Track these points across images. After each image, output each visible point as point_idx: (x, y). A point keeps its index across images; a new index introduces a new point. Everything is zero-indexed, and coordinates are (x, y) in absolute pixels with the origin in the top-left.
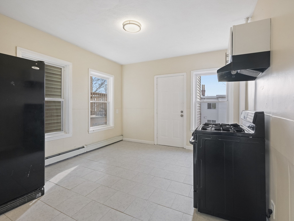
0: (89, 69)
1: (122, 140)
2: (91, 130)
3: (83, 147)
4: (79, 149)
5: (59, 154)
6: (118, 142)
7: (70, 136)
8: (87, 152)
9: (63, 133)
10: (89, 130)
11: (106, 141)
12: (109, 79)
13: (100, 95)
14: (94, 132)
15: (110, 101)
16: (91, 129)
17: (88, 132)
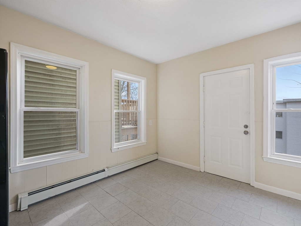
0: (112, 70)
1: (157, 159)
2: (114, 148)
3: (104, 170)
4: (97, 173)
5: (70, 181)
6: (152, 163)
7: (87, 157)
8: (109, 177)
9: (78, 153)
10: (112, 148)
11: (135, 161)
12: (140, 83)
13: (133, 103)
14: (119, 150)
15: (141, 110)
16: (115, 146)
17: (111, 150)
